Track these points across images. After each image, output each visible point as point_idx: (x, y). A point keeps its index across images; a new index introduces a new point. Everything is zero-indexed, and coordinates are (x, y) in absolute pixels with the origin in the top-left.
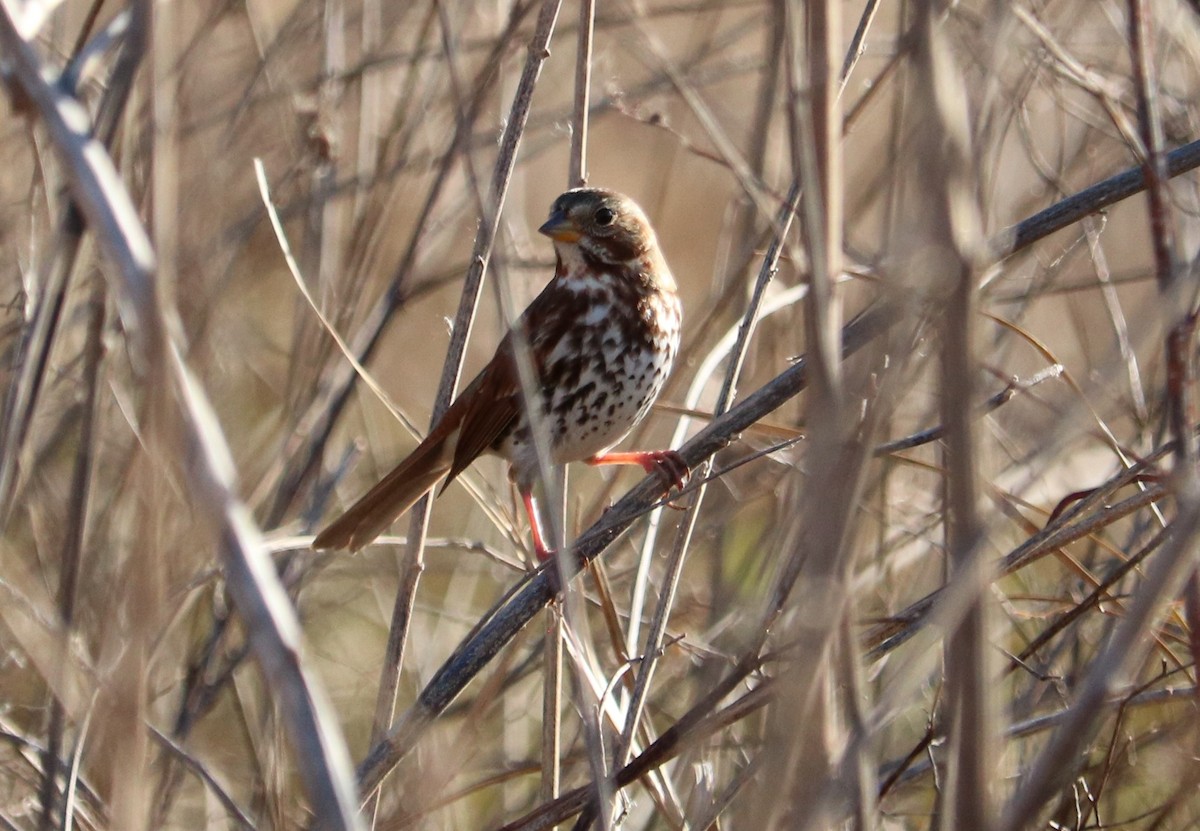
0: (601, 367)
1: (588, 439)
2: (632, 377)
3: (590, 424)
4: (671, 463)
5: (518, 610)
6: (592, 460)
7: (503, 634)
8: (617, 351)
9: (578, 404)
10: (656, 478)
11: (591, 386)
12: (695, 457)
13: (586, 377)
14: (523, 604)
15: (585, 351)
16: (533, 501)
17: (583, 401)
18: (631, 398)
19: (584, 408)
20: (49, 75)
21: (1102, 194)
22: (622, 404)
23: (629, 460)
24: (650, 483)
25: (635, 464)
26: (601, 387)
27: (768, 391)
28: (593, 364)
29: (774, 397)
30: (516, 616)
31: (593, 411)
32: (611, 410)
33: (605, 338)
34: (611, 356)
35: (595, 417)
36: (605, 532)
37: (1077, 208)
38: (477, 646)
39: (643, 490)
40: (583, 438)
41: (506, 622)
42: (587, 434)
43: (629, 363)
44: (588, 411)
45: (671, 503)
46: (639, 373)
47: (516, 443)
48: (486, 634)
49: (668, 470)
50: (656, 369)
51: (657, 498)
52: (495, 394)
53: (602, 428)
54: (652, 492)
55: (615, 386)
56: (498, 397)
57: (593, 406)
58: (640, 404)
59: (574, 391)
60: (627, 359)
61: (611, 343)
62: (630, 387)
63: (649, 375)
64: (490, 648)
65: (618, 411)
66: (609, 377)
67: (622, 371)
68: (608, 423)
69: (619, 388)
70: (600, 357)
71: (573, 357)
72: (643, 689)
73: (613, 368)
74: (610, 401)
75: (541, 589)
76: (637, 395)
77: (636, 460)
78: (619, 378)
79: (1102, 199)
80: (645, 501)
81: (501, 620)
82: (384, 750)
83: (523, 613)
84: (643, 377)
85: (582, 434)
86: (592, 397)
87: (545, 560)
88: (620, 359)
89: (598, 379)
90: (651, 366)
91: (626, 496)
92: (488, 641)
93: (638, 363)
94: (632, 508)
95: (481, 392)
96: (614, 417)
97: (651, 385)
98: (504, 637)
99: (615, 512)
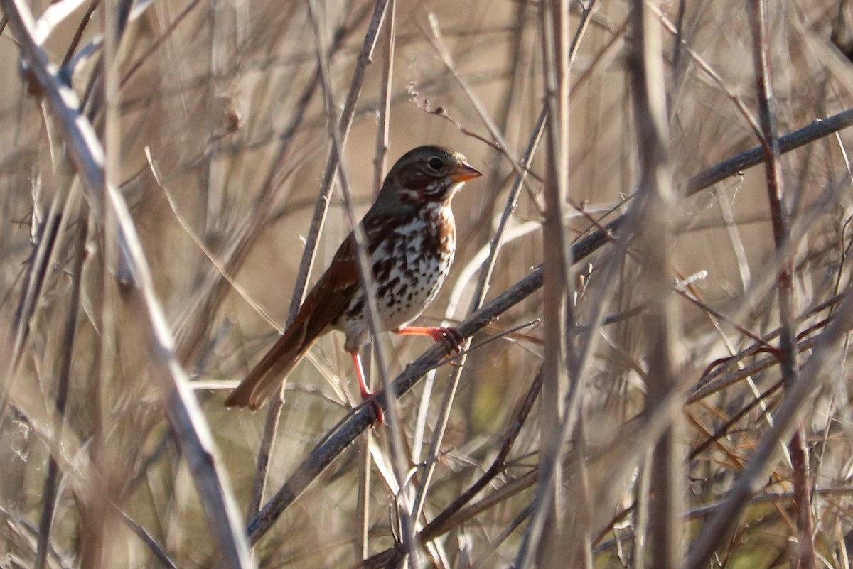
0: (404, 266)
1: (394, 317)
2: (424, 275)
3: (396, 306)
4: (452, 335)
5: (348, 431)
6: (397, 331)
7: (338, 447)
8: (415, 256)
9: (388, 293)
10: (442, 345)
11: (397, 280)
12: (468, 332)
13: (394, 273)
14: (352, 427)
15: (396, 253)
16: (359, 358)
17: (391, 291)
18: (423, 289)
19: (392, 296)
20: (53, 70)
21: (741, 162)
22: (417, 293)
23: (423, 332)
24: (438, 348)
25: (427, 335)
26: (404, 281)
27: (517, 289)
28: (399, 263)
29: (521, 293)
30: (347, 435)
31: (397, 298)
32: (410, 297)
33: (410, 246)
34: (411, 258)
35: (399, 302)
36: (407, 381)
37: (725, 171)
38: (321, 454)
39: (433, 352)
40: (391, 316)
41: (340, 439)
42: (394, 313)
43: (422, 265)
44: (395, 297)
45: (451, 362)
46: (428, 273)
47: (347, 320)
48: (327, 447)
49: (450, 340)
50: (440, 271)
51: (442, 358)
52: (333, 288)
53: (404, 309)
54: (439, 355)
55: (413, 280)
56: (335, 290)
57: (398, 294)
58: (429, 293)
59: (385, 284)
60: (421, 262)
61: (413, 249)
62: (422, 282)
63: (435, 275)
64: (329, 456)
65: (414, 297)
66: (409, 274)
67: (417, 270)
68: (408, 306)
69: (415, 282)
70: (404, 258)
71: (387, 258)
72: (425, 484)
73: (411, 267)
74: (409, 290)
75: (364, 418)
76: (427, 287)
77: (428, 332)
78: (415, 275)
79: (741, 165)
80: (434, 360)
81: (338, 437)
82: (258, 523)
83: (351, 433)
84: (431, 276)
85: (390, 313)
86: (398, 288)
87: (367, 398)
88: (417, 262)
89: (401, 275)
90: (437, 269)
91: (421, 357)
92: (328, 451)
93: (428, 266)
94: (424, 365)
95: (323, 287)
96: (412, 302)
97: (436, 281)
98: (339, 449)
99: (415, 367)
